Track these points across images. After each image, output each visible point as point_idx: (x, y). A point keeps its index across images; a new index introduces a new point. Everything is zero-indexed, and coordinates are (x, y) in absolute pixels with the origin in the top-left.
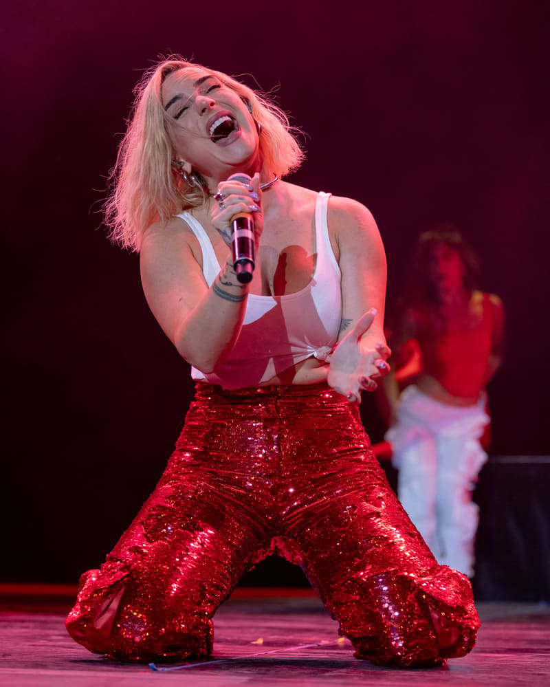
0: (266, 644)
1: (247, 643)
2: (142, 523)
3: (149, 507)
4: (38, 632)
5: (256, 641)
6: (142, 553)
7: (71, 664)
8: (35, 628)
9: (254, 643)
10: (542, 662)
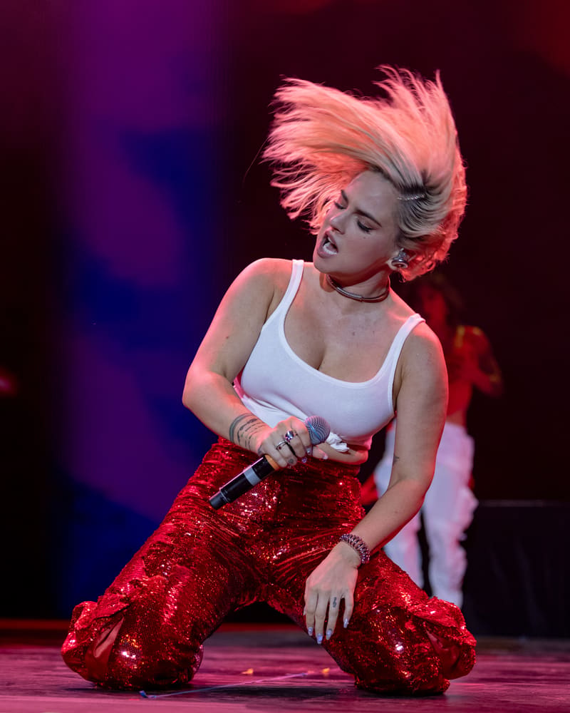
0: (256, 674)
1: (238, 673)
2: (143, 558)
3: (150, 544)
4: (46, 663)
5: (246, 671)
6: (141, 586)
7: (67, 692)
8: (44, 659)
9: (244, 673)
10: (509, 691)
